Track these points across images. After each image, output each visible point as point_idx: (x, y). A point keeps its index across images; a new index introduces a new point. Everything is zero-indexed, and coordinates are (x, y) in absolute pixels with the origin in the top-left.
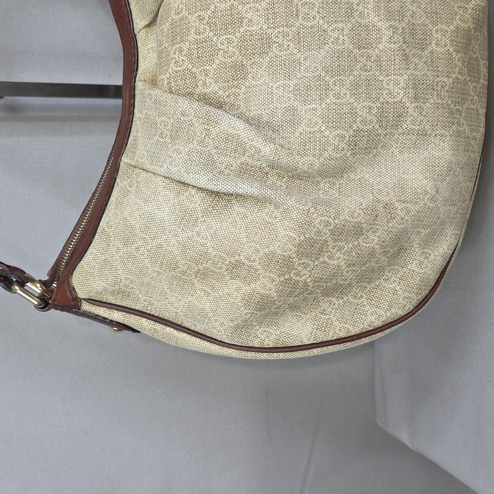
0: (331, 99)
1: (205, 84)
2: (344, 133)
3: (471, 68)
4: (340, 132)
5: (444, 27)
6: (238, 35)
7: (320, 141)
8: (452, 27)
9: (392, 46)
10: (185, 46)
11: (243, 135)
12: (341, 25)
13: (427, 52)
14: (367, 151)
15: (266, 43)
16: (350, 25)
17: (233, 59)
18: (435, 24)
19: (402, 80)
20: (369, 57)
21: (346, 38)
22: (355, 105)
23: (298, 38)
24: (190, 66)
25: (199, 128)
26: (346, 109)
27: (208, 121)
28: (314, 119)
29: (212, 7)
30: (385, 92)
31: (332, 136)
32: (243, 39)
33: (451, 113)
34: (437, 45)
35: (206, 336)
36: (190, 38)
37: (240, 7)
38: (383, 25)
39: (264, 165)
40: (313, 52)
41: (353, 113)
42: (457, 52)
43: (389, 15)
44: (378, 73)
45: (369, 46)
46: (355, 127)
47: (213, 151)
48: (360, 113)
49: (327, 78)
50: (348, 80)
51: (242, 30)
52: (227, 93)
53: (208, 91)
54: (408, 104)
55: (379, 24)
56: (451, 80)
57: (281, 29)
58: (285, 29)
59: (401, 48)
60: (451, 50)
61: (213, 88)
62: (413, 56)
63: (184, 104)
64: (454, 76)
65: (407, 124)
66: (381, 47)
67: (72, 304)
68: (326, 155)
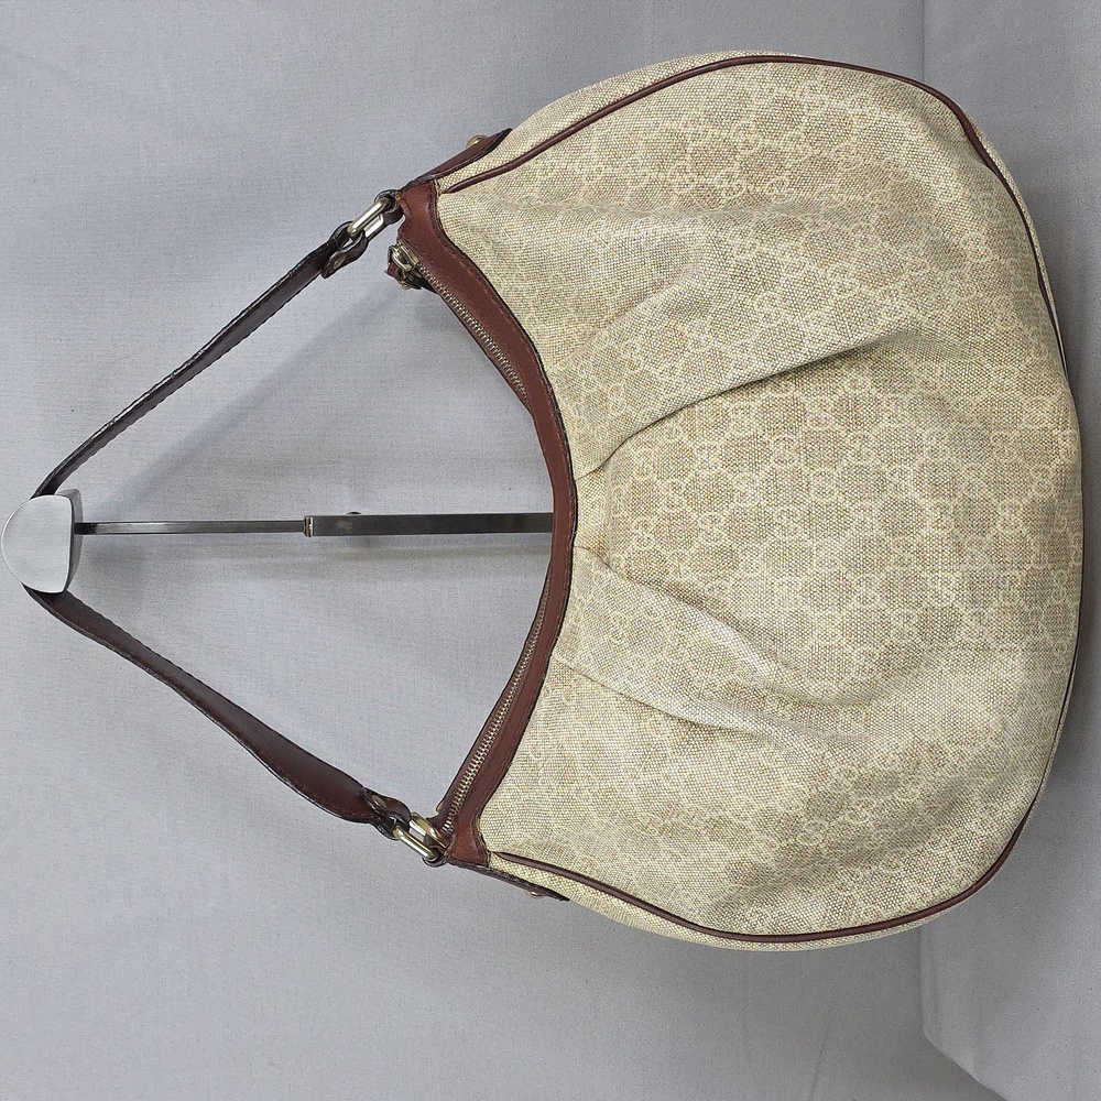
0: (854, 604)
1: (677, 571)
2: (873, 649)
3: (1056, 551)
4: (867, 648)
5: (1014, 501)
6: (726, 512)
7: (839, 659)
8: (1025, 501)
9: (940, 532)
10: (653, 521)
11: (732, 647)
12: (867, 503)
13: (988, 537)
14: (905, 671)
15: (764, 525)
16: (880, 503)
17: (719, 543)
18: (1000, 498)
19: (954, 579)
20: (907, 546)
21: (875, 521)
22: (888, 611)
23: (808, 520)
24: (658, 547)
25: (670, 632)
26: (875, 617)
27: (682, 623)
28: (831, 630)
29: (692, 474)
30: (929, 594)
31: (855, 654)
32: (732, 519)
33: (1025, 618)
34: (1004, 526)
35: (670, 914)
36: (659, 511)
37: (730, 476)
38: (927, 504)
39: (761, 686)
40: (829, 539)
41: (885, 624)
42: (1033, 533)
43: (936, 489)
44: (919, 568)
45: (908, 530)
46: (887, 642)
47: (690, 664)
48: (894, 623)
49: (849, 576)
50: (878, 579)
51: (731, 506)
52: (709, 586)
53: (683, 580)
54: (962, 610)
55: (922, 501)
56: (1024, 573)
57: (785, 508)
58: (792, 508)
59: (952, 535)
60: (1024, 531)
61: (689, 578)
62: (970, 544)
63: (650, 598)
64: (1028, 567)
65: (962, 635)
66: (924, 532)
67: (476, 858)
68: (847, 679)
